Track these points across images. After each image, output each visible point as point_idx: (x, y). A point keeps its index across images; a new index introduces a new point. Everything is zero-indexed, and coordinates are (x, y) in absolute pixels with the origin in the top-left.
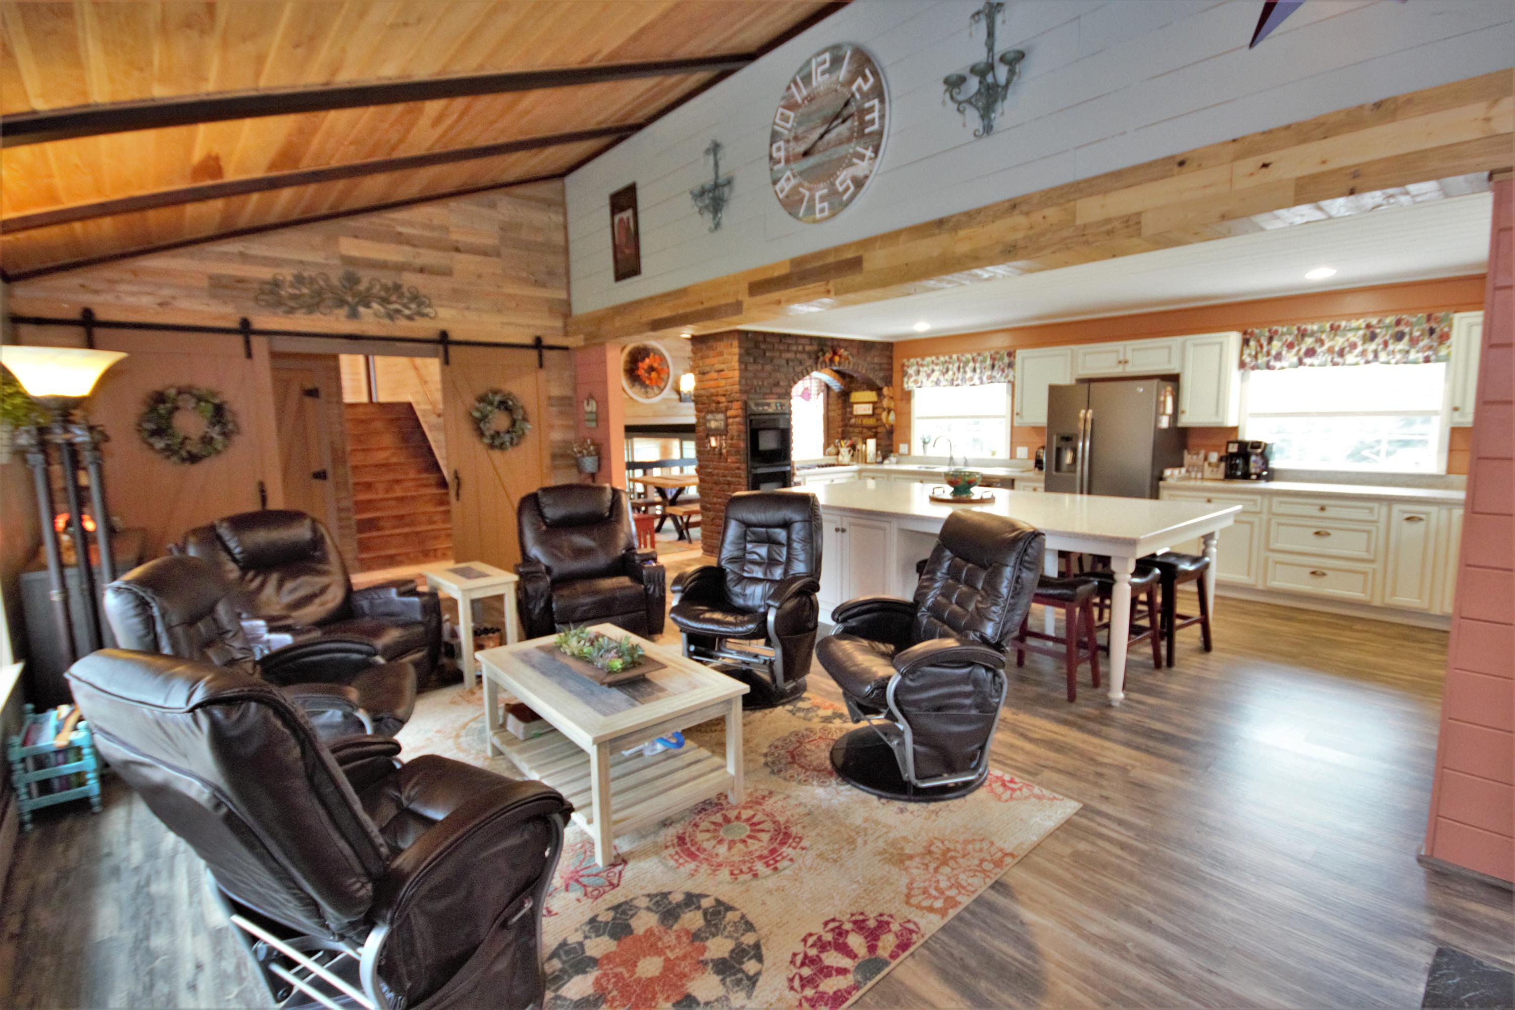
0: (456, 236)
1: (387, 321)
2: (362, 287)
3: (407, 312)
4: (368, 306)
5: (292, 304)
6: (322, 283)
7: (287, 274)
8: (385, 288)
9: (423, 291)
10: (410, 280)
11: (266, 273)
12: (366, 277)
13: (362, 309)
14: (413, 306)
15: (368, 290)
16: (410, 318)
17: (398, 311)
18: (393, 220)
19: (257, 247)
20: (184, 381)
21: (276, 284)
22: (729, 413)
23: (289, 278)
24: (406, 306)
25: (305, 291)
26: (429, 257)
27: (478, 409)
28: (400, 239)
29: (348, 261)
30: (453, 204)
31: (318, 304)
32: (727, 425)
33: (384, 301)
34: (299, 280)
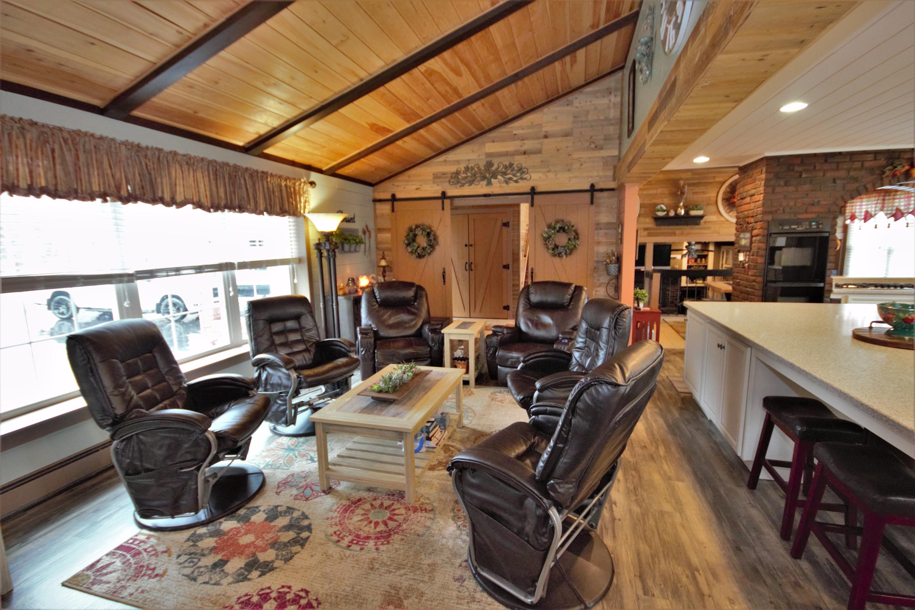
0: (547, 128)
1: (504, 185)
2: (494, 168)
3: (515, 178)
4: (496, 178)
5: (463, 182)
6: (476, 169)
7: (462, 167)
8: (506, 167)
9: (524, 165)
10: (519, 160)
11: (453, 169)
12: (496, 162)
13: (493, 180)
14: (518, 174)
15: (497, 169)
16: (516, 182)
17: (510, 179)
18: (512, 127)
19: (451, 156)
20: (419, 222)
21: (458, 173)
22: (755, 232)
23: (463, 169)
24: (514, 175)
25: (469, 174)
26: (529, 145)
27: (546, 233)
28: (515, 137)
29: (489, 155)
30: (546, 110)
31: (473, 181)
32: (751, 243)
33: (504, 174)
34: (467, 169)
